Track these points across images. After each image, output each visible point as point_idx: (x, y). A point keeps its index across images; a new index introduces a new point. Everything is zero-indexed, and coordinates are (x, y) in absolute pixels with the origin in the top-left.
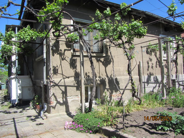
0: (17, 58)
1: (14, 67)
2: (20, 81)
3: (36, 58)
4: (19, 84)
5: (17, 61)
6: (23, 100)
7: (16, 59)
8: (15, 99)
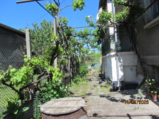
0: (116, 30)
1: (113, 42)
2: (121, 60)
3: (145, 25)
4: (120, 64)
5: (116, 34)
6: (125, 82)
7: (115, 32)
8: (115, 81)
